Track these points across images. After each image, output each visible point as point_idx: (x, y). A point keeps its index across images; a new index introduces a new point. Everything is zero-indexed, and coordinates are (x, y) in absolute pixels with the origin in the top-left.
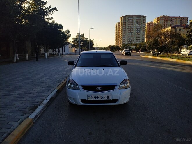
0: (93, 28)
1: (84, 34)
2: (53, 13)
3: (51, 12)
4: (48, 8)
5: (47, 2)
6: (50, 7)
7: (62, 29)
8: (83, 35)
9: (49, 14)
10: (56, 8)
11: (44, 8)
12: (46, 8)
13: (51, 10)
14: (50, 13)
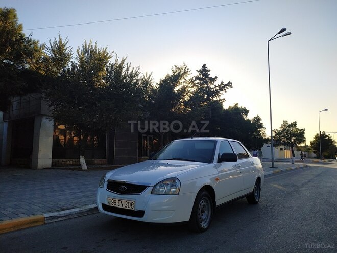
0: (326, 110)
1: (295, 122)
2: (225, 92)
3: (222, 90)
4: (218, 86)
5: (216, 77)
6: (222, 83)
7: (246, 115)
8: (295, 124)
9: (220, 94)
10: (229, 83)
11: (212, 86)
12: (216, 87)
13: (223, 87)
14: (221, 92)
